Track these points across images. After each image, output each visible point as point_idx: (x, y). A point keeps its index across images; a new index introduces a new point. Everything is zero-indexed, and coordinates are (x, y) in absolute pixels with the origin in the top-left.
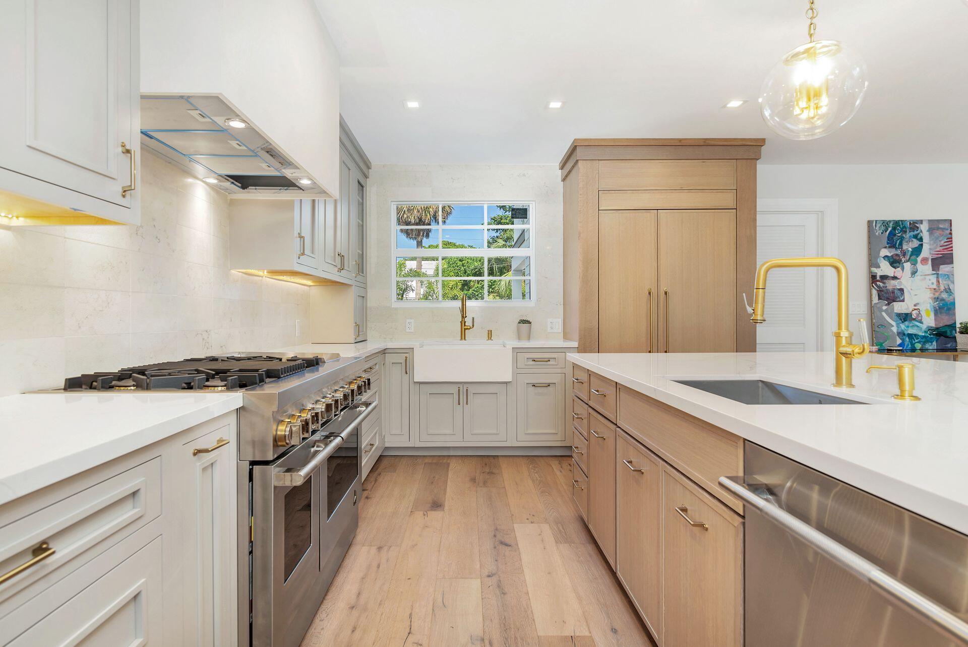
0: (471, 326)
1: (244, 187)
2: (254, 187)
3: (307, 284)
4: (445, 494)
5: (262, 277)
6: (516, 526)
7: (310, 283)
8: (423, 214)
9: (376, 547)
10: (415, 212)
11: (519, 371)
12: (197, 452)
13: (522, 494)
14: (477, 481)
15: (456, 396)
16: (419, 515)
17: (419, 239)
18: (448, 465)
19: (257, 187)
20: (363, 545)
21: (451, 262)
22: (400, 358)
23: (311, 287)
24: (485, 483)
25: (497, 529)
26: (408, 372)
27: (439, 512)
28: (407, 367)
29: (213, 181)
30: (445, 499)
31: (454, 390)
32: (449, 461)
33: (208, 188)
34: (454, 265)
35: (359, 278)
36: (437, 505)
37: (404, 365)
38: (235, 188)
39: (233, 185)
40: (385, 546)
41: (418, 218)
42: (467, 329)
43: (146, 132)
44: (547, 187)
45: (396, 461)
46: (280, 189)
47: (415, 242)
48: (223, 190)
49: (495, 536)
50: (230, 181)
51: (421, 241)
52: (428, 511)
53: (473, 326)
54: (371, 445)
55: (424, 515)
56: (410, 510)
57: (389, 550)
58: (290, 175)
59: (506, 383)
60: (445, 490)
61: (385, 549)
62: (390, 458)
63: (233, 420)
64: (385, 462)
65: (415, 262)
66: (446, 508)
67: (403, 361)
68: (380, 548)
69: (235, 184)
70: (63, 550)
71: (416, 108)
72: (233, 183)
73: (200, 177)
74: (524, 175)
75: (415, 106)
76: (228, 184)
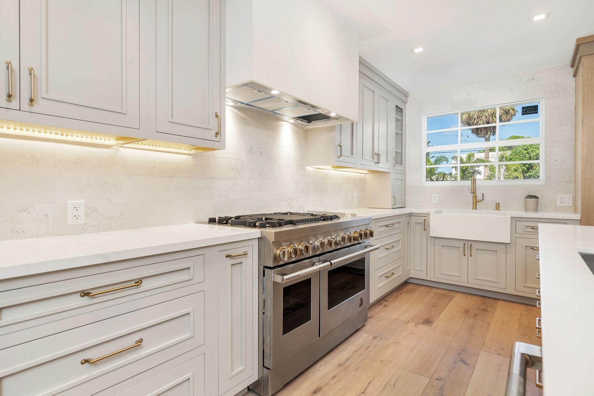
0: (481, 199)
1: (309, 122)
2: (314, 121)
3: (363, 173)
4: (438, 316)
5: (329, 170)
6: (482, 353)
7: (366, 172)
8: (490, 119)
9: (373, 336)
10: (484, 118)
11: (517, 235)
12: (228, 256)
13: (502, 331)
14: (469, 314)
15: (462, 249)
16: (411, 325)
17: (487, 137)
18: (453, 297)
19: (315, 121)
20: (366, 333)
21: (517, 152)
22: (421, 220)
23: (367, 174)
24: (475, 316)
25: (464, 350)
26: (426, 229)
27: (427, 327)
28: (425, 226)
29: (292, 121)
30: (436, 319)
31: (461, 244)
32: (455, 295)
33: (291, 125)
34: (520, 154)
35: (398, 167)
36: (428, 322)
37: (423, 224)
38: (304, 123)
39: (302, 122)
40: (379, 337)
41: (486, 122)
42: (478, 201)
43: (247, 103)
44: (557, 84)
45: (417, 287)
46: (326, 120)
47: (484, 139)
48: (300, 125)
49: (460, 354)
50: (300, 120)
51: (489, 138)
52: (420, 324)
53: (483, 199)
54: (392, 273)
55: (415, 326)
56: (407, 320)
57: (379, 340)
58: (322, 112)
59: (506, 244)
60: (440, 314)
61: (377, 339)
62: (414, 285)
63: (256, 243)
64: (409, 287)
65: (484, 153)
66: (434, 325)
67: (422, 222)
68: (375, 338)
69: (304, 121)
70: (146, 285)
71: (422, 51)
72: (302, 121)
73: (286, 120)
74: (533, 79)
75: (421, 51)
76: (299, 122)
